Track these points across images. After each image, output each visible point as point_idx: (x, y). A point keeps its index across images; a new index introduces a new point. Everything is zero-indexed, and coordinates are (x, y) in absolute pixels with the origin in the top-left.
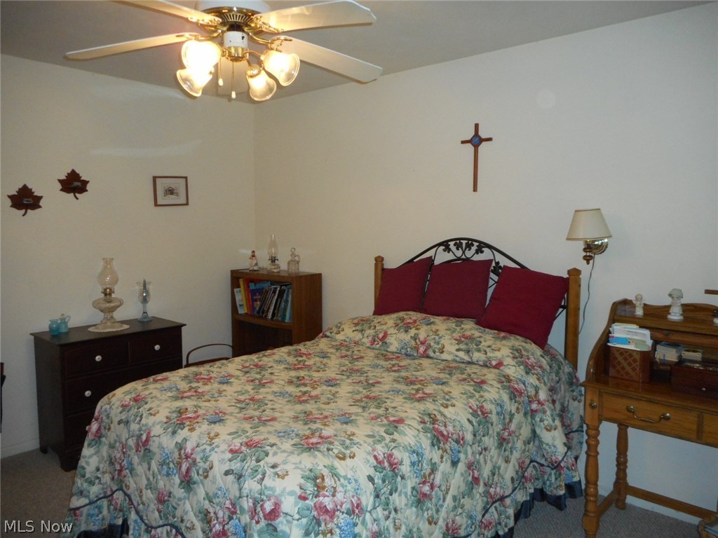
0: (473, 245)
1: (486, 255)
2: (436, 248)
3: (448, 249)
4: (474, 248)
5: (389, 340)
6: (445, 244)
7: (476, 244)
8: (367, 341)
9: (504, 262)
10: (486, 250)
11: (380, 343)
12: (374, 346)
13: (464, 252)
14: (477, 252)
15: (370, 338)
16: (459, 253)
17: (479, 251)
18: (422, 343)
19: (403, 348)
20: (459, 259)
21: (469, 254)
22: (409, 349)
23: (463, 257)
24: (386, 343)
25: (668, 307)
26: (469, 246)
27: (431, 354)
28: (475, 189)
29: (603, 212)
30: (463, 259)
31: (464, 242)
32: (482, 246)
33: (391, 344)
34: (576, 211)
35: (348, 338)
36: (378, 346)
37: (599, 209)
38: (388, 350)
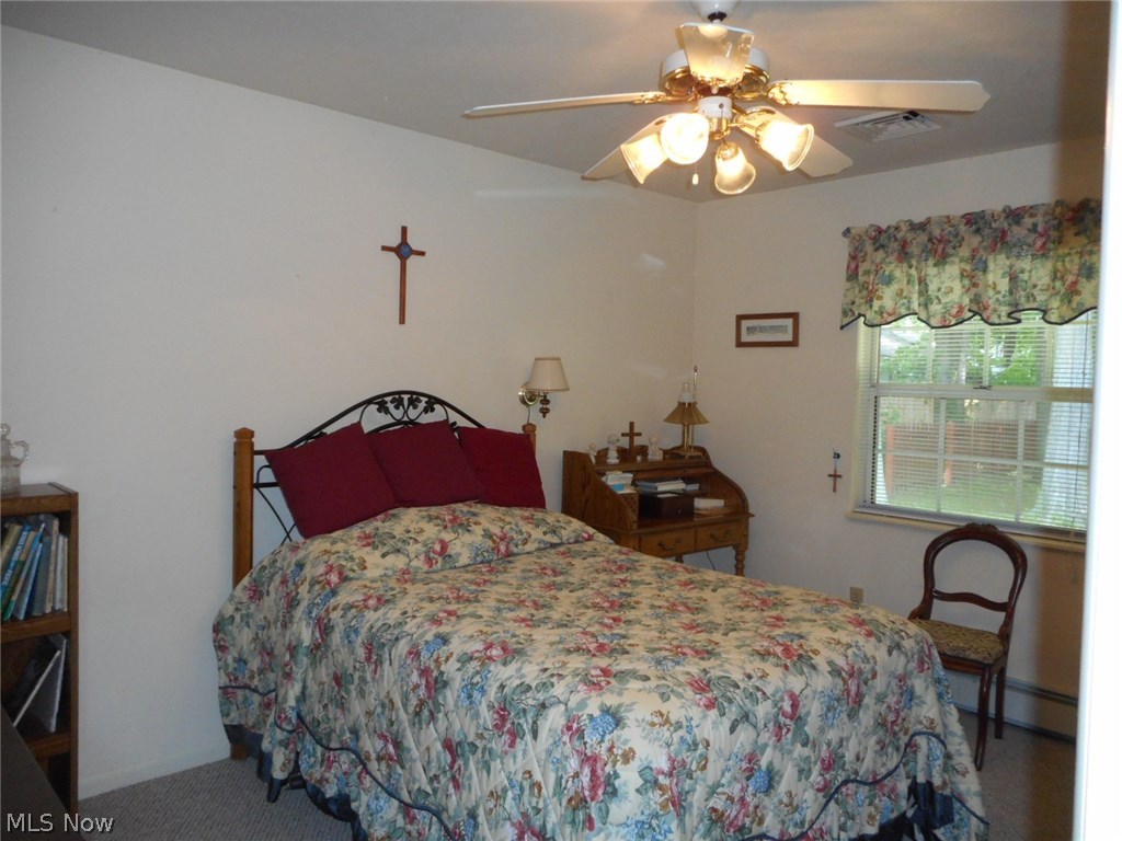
0: (421, 401)
1: (438, 414)
2: (362, 408)
3: (383, 408)
4: (422, 405)
5: (452, 550)
6: (379, 402)
7: (424, 399)
8: (419, 563)
9: (462, 422)
10: (437, 406)
11: (440, 560)
12: (435, 567)
13: (406, 412)
14: (426, 410)
15: (422, 557)
16: (398, 414)
17: (429, 409)
18: (502, 539)
19: (477, 555)
20: (399, 422)
21: (413, 414)
22: (485, 554)
23: (406, 419)
24: (450, 556)
25: (607, 450)
26: (413, 403)
27: (515, 550)
28: (402, 321)
29: (563, 361)
30: (405, 423)
31: (406, 397)
32: (433, 402)
33: (459, 555)
34: (536, 359)
35: (386, 569)
36: (439, 564)
37: (559, 359)
38: (457, 565)
